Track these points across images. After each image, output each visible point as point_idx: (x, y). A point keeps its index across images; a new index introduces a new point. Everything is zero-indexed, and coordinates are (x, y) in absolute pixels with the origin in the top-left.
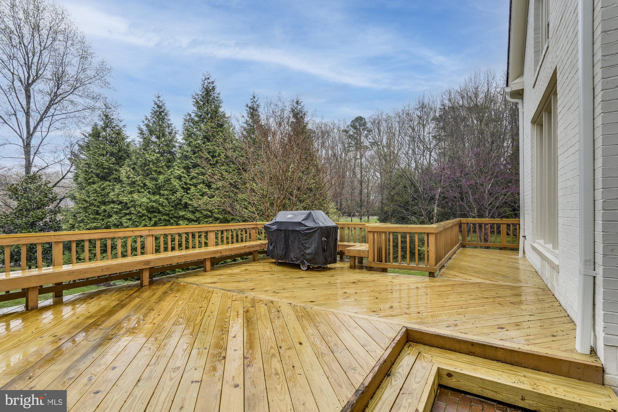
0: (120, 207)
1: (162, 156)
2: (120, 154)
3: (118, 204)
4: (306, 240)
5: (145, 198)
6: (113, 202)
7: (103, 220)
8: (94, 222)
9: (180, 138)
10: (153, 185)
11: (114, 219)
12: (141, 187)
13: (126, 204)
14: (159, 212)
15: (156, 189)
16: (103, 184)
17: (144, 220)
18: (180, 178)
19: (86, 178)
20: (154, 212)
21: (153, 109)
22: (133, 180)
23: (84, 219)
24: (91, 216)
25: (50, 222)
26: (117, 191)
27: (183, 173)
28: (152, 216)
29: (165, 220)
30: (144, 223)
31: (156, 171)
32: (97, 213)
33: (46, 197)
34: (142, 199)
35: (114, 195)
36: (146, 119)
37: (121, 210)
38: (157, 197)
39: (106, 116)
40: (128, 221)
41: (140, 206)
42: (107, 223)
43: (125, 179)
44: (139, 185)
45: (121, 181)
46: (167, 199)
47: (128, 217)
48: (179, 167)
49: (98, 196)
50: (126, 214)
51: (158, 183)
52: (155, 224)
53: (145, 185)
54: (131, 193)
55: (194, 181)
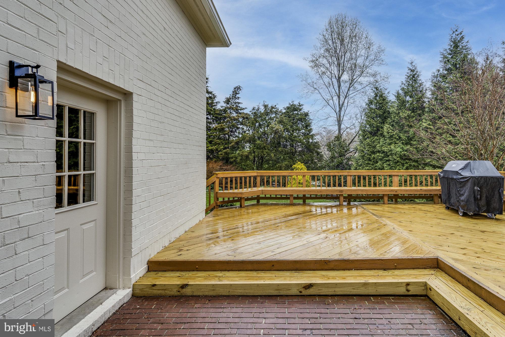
0: (382, 155)
1: (413, 112)
2: (385, 115)
3: (382, 154)
4: (461, 187)
5: (399, 148)
6: (379, 152)
7: (373, 164)
8: (368, 166)
9: (428, 94)
10: (406, 137)
11: (379, 164)
12: (397, 139)
13: (387, 153)
14: (410, 159)
15: (408, 140)
16: (373, 139)
17: (398, 165)
18: (426, 129)
19: (363, 135)
20: (406, 159)
21: (407, 74)
22: (392, 134)
23: (362, 164)
24: (366, 162)
25: (346, 165)
26: (381, 143)
27: (429, 125)
28: (405, 162)
29: (414, 166)
30: (398, 167)
31: (408, 125)
32: (370, 160)
33: (344, 149)
34: (397, 149)
35: (379, 146)
36: (402, 84)
37: (383, 157)
38: (409, 147)
39: (377, 88)
40: (388, 166)
41: (396, 155)
42: (375, 167)
43: (386, 134)
44: (395, 138)
45: (384, 136)
46: (416, 148)
47: (388, 163)
48: (426, 120)
49: (370, 148)
50: (387, 161)
51: (409, 135)
52: (407, 169)
53: (400, 137)
54: (390, 144)
55: (440, 131)
